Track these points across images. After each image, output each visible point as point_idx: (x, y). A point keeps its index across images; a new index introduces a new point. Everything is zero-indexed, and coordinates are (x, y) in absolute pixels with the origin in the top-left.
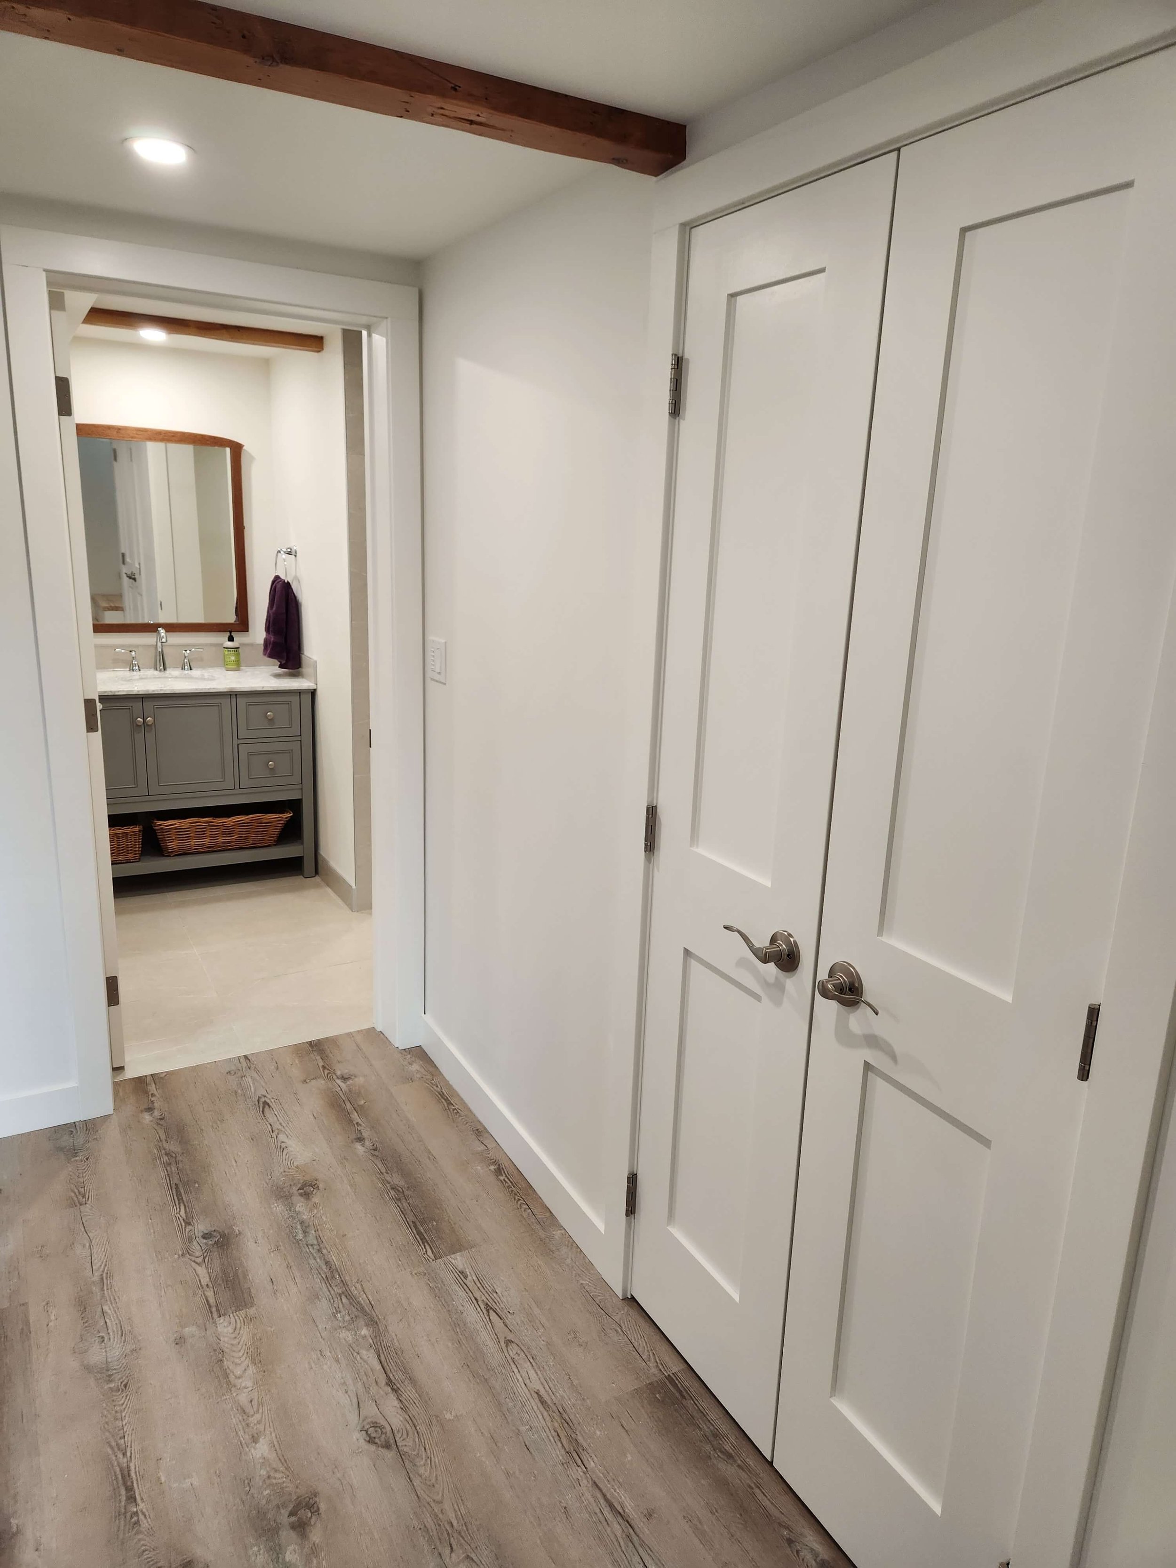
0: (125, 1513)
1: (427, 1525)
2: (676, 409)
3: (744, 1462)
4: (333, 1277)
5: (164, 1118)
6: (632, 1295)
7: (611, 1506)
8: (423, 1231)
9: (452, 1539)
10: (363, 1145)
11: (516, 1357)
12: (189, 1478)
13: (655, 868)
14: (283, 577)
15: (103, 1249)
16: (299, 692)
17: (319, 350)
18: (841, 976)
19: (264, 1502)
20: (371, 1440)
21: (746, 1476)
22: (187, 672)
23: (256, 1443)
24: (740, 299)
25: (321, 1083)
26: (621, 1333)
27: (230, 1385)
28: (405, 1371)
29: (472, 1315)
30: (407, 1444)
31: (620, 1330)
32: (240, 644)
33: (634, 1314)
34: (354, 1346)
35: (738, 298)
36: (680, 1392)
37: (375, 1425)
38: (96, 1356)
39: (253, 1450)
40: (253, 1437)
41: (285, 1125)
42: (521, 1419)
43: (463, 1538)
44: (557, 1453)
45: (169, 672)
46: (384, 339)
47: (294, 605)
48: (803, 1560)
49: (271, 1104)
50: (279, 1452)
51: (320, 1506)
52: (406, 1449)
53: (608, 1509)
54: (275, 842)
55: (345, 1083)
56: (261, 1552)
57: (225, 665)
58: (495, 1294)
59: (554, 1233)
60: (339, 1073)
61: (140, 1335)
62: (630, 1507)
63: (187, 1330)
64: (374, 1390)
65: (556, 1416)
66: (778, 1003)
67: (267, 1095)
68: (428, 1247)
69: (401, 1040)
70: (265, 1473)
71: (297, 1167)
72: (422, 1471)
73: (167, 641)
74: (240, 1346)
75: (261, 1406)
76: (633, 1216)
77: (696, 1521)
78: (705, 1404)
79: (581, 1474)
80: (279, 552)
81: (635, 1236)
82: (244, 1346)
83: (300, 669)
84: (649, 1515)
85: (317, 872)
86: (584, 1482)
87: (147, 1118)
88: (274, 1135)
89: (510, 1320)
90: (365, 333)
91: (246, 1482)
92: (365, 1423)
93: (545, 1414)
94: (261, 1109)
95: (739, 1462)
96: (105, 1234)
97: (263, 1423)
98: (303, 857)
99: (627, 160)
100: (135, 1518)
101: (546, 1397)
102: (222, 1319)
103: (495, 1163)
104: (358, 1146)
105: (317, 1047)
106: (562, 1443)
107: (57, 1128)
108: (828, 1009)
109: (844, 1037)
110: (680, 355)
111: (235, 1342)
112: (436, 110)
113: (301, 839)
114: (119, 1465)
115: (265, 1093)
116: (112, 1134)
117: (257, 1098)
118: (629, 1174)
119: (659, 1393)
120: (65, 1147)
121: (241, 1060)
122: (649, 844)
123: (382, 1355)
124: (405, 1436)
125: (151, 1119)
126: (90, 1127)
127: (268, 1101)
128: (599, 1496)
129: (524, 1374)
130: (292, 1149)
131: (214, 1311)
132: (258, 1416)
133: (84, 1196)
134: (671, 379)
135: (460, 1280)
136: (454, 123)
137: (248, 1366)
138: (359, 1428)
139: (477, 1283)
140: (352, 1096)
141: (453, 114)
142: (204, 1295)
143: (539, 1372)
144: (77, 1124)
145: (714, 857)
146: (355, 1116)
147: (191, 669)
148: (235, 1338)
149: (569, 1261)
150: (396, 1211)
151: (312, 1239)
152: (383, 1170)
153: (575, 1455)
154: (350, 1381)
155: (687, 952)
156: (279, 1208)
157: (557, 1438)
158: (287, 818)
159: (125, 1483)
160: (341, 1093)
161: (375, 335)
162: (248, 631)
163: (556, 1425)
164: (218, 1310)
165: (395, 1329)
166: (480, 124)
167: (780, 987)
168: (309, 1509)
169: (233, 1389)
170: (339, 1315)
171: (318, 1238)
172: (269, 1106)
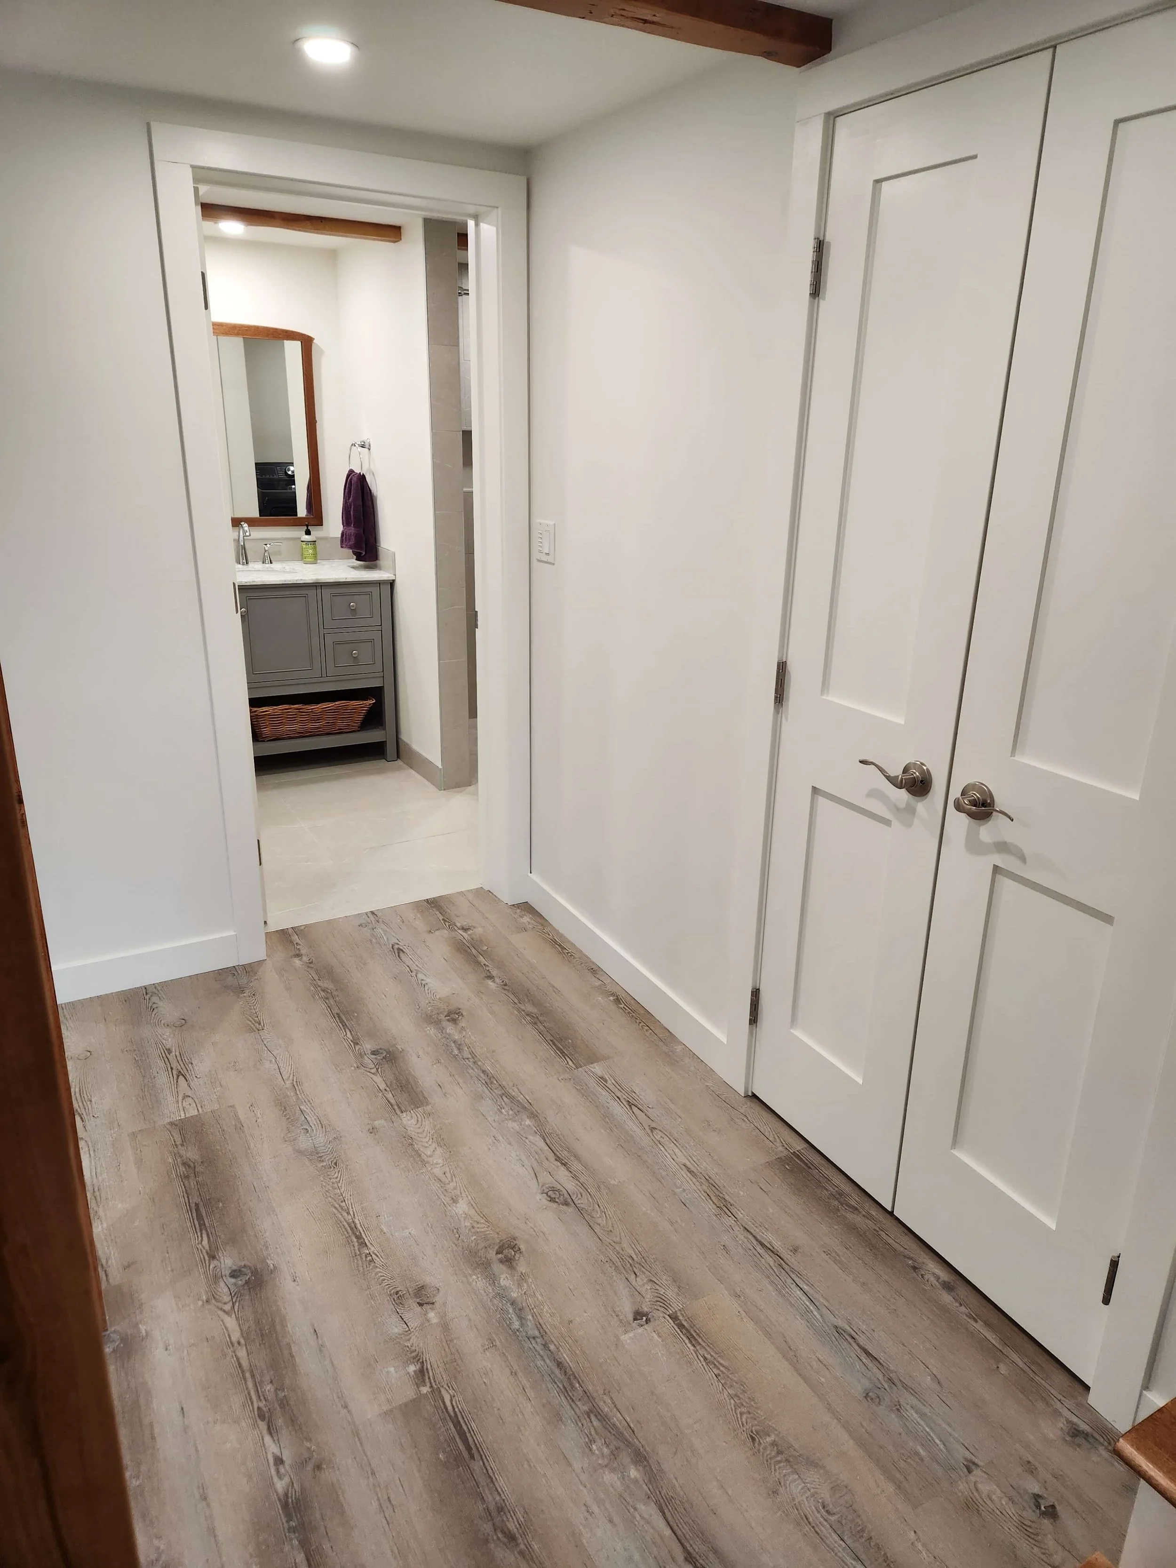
0: (360, 1254)
1: (612, 1258)
2: (816, 290)
3: (868, 1213)
4: (492, 1083)
5: (312, 962)
6: (752, 1093)
7: (762, 1244)
8: (561, 1047)
9: (635, 1269)
10: (494, 982)
11: (662, 1140)
12: (407, 1228)
13: (783, 717)
14: (357, 471)
15: (288, 1064)
16: (379, 583)
17: (397, 240)
18: (974, 794)
19: (473, 1245)
20: (552, 1200)
21: (871, 1222)
22: (267, 565)
23: (456, 1204)
24: (885, 185)
25: (445, 933)
26: (748, 1122)
27: (424, 1163)
28: (569, 1150)
29: (618, 1110)
30: (583, 1202)
31: (746, 1120)
32: (317, 538)
33: (758, 1108)
34: (522, 1133)
35: (884, 184)
36: (806, 1164)
37: (553, 1189)
38: (304, 1142)
39: (454, 1208)
40: (452, 1199)
41: (421, 967)
42: (675, 1184)
43: (643, 1267)
44: (709, 1207)
45: (251, 565)
46: (495, 229)
47: (369, 498)
48: (928, 1281)
49: (404, 950)
50: (477, 1210)
51: (520, 1247)
52: (582, 1206)
53: (760, 1246)
54: (359, 727)
55: (466, 932)
56: (480, 1279)
57: (302, 558)
58: (634, 1094)
59: (676, 1047)
60: (459, 925)
61: (338, 1127)
62: (777, 1245)
63: (376, 1123)
64: (546, 1164)
65: (703, 1181)
66: (908, 824)
67: (399, 943)
68: (568, 1059)
69: (508, 897)
70: (469, 1224)
71: (440, 999)
72: (599, 1221)
73: (250, 535)
74: (425, 1134)
75: (454, 1177)
76: (755, 1025)
77: (834, 1254)
78: (830, 1172)
79: (733, 1222)
80: (354, 445)
81: (757, 1042)
82: (428, 1135)
83: (378, 561)
84: (795, 1250)
85: (398, 757)
86: (736, 1228)
87: (297, 962)
88: (414, 974)
89: (650, 1112)
90: (471, 224)
91: (455, 1231)
92: (544, 1188)
93: (694, 1180)
94: (397, 955)
95: (864, 1213)
96: (287, 1053)
97: (458, 1188)
98: (386, 741)
99: (776, 53)
100: (369, 1258)
101: (693, 1169)
102: (404, 1114)
103: (613, 994)
104: (490, 982)
105: (434, 904)
106: (712, 1201)
107: (220, 971)
108: (958, 822)
109: (974, 846)
110: (821, 239)
111: (420, 1131)
112: (617, 12)
113: (382, 725)
114: (346, 1221)
115: (397, 942)
116: (270, 977)
117: (391, 946)
118: (752, 989)
119: (788, 1165)
120: (232, 986)
121: (369, 915)
122: (779, 696)
123: (547, 1139)
124: (579, 1196)
125: (302, 963)
126: (250, 969)
127: (401, 948)
128: (750, 1237)
129: (671, 1152)
130: (432, 985)
131: (396, 1109)
132: (452, 1185)
133: (260, 1024)
134: (813, 261)
135: (602, 1085)
136: (629, 23)
137: (436, 1148)
138: (539, 1191)
139: (617, 1085)
140: (475, 943)
141: (630, 14)
142: (385, 1097)
143: (683, 1151)
144: (237, 967)
145: (845, 703)
146: (481, 959)
147: (271, 563)
148: (419, 1128)
149: (692, 1068)
150: (535, 1032)
151: (466, 1054)
152: (516, 1001)
153: (724, 1208)
154: (524, 1159)
155: (815, 790)
156: (431, 1031)
157: (708, 1198)
158: (370, 704)
159: (354, 1233)
160: (464, 941)
161: (485, 225)
162: (322, 525)
163: (705, 1188)
164: (399, 1108)
165: (553, 1120)
166: (653, 23)
167: (910, 810)
168: (512, 1249)
169: (426, 1165)
170: (503, 1111)
171: (472, 1053)
172: (404, 952)
